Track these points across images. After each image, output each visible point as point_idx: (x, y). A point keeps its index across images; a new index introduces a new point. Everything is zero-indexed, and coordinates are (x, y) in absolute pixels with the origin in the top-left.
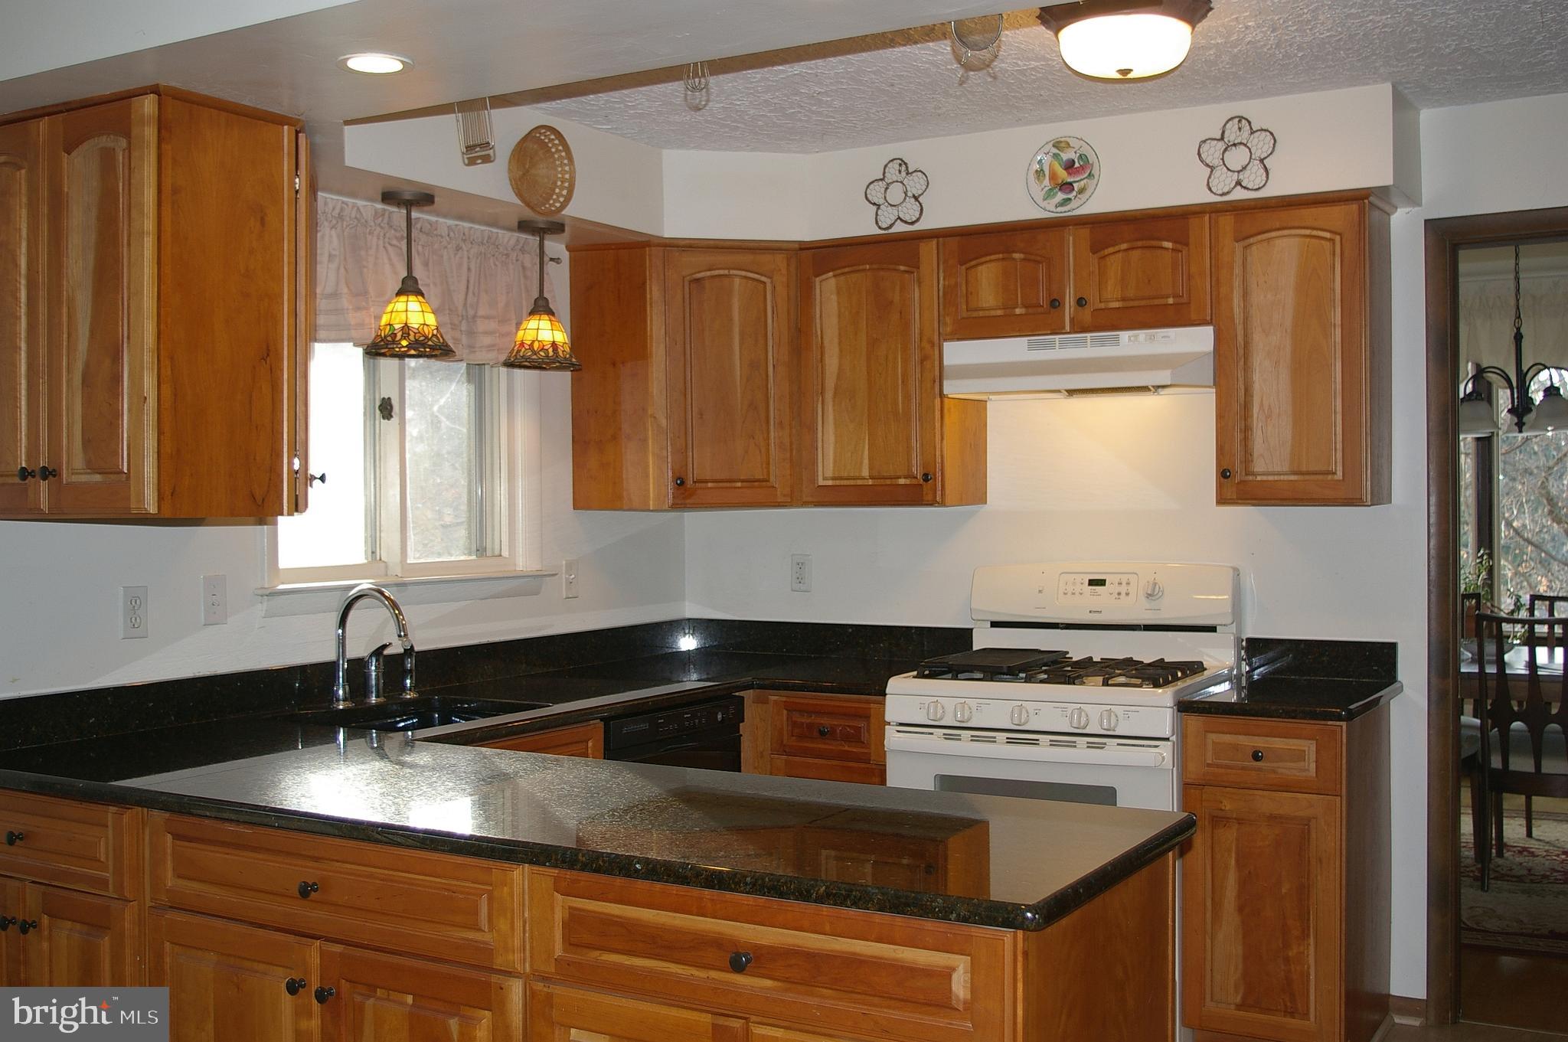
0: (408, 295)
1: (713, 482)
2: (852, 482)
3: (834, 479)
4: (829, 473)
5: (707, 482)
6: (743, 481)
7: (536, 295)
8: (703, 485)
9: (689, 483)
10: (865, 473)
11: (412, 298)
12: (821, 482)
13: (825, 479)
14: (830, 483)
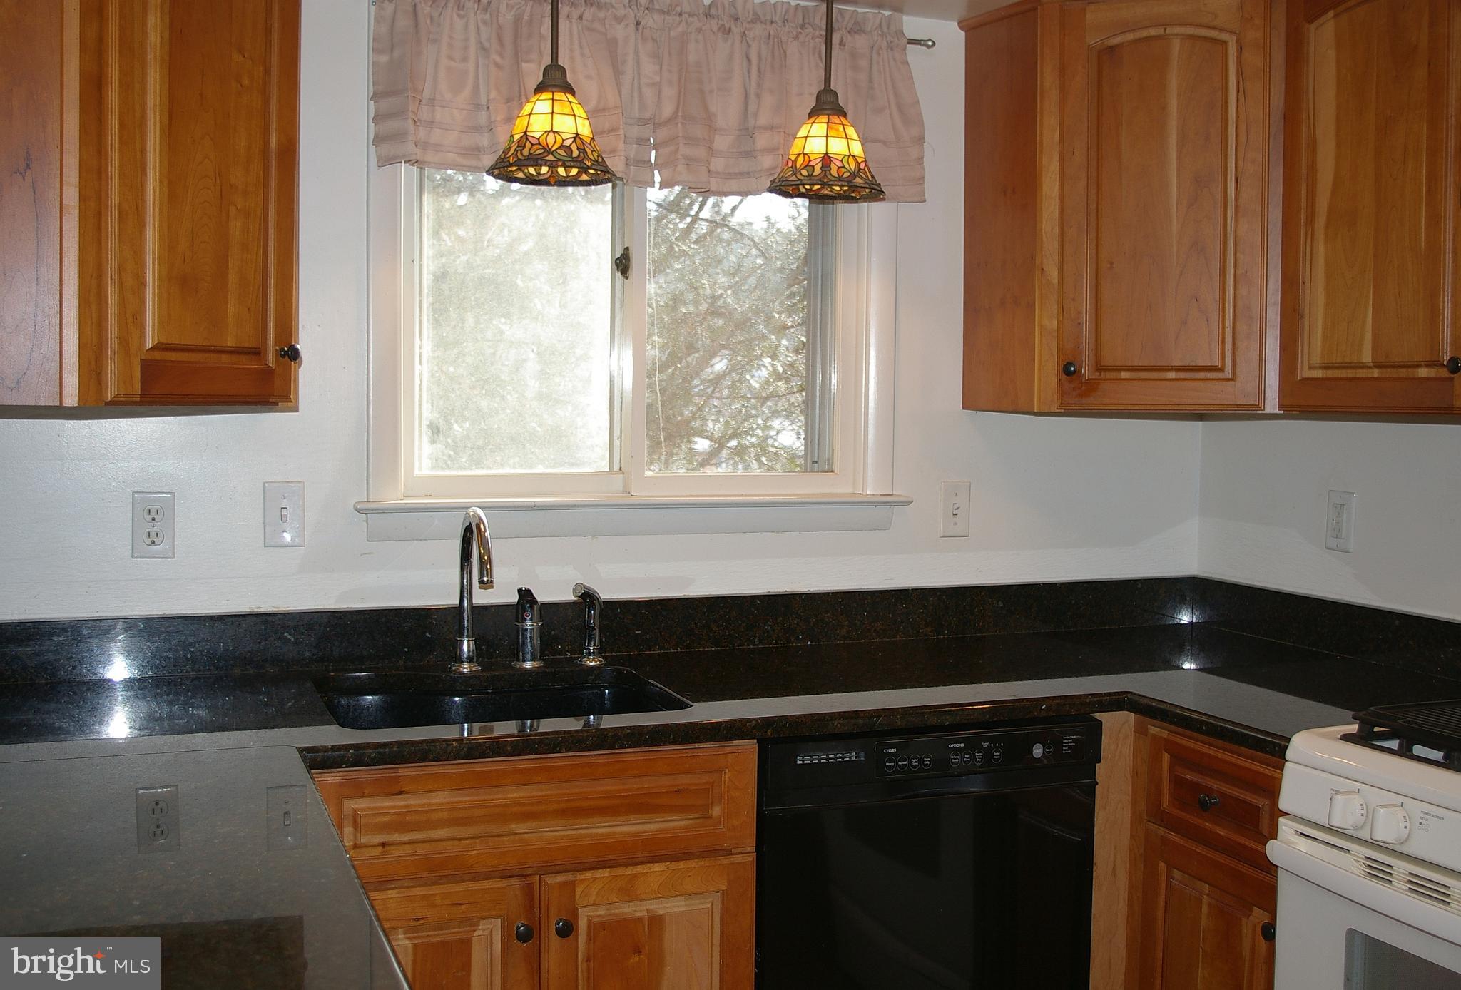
1: (1128, 370)
2: (1349, 374)
3: (1325, 367)
4: (1317, 360)
5: (1119, 370)
6: (1178, 369)
8: (1113, 375)
9: (1087, 372)
10: (1367, 358)
12: (1308, 374)
13: (1311, 368)
14: (1319, 374)
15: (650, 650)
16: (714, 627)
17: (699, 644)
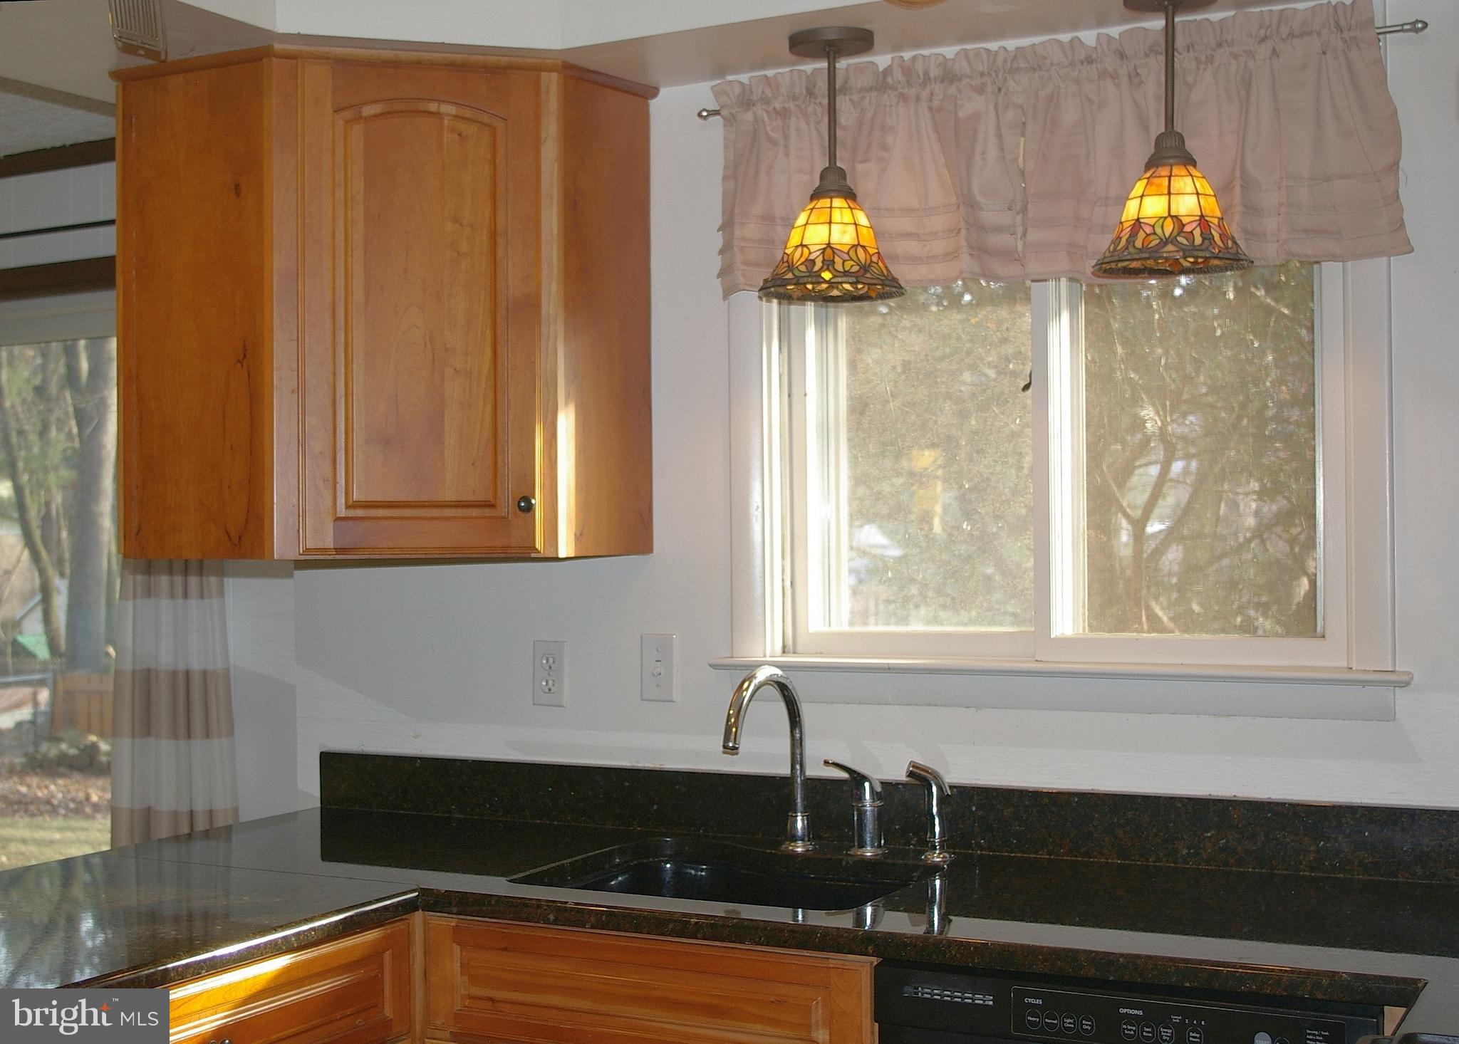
0: (831, 198)
7: (1158, 127)
11: (838, 202)
15: (1036, 853)
16: (1120, 833)
17: (1101, 853)
